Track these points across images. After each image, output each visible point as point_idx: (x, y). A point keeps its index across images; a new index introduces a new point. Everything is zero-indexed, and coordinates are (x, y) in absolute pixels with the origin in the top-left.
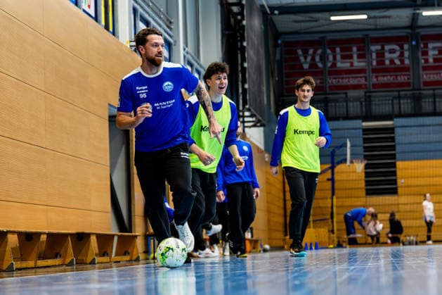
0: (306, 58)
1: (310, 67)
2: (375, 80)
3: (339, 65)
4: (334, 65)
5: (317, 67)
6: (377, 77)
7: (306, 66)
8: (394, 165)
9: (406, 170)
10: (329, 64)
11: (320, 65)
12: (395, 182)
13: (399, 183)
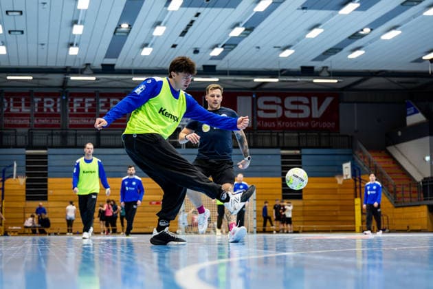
2: (36, 121)
3: (12, 110)
4: (8, 110)
8: (46, 181)
9: (55, 184)
10: (5, 109)
12: (46, 192)
13: (49, 194)
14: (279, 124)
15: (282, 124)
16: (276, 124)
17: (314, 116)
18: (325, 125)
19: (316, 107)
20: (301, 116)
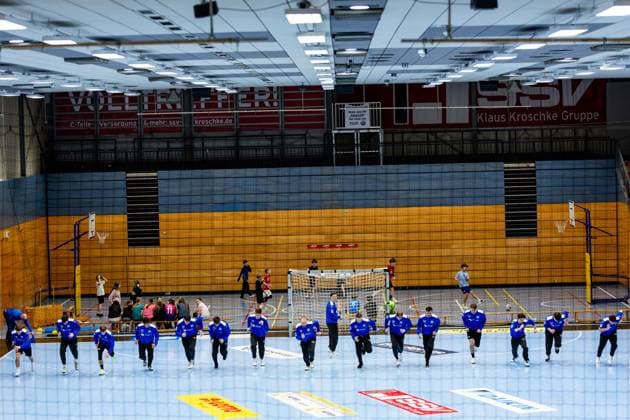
0: (77, 100)
1: (81, 110)
2: (146, 124)
3: (111, 108)
4: (106, 108)
5: (89, 110)
6: (148, 121)
7: (77, 109)
8: (156, 217)
9: (169, 222)
10: (101, 107)
11: (91, 108)
12: (157, 234)
13: (161, 235)
14: (512, 116)
15: (516, 116)
16: (507, 117)
17: (565, 104)
18: (584, 116)
19: (570, 91)
20: (545, 104)
